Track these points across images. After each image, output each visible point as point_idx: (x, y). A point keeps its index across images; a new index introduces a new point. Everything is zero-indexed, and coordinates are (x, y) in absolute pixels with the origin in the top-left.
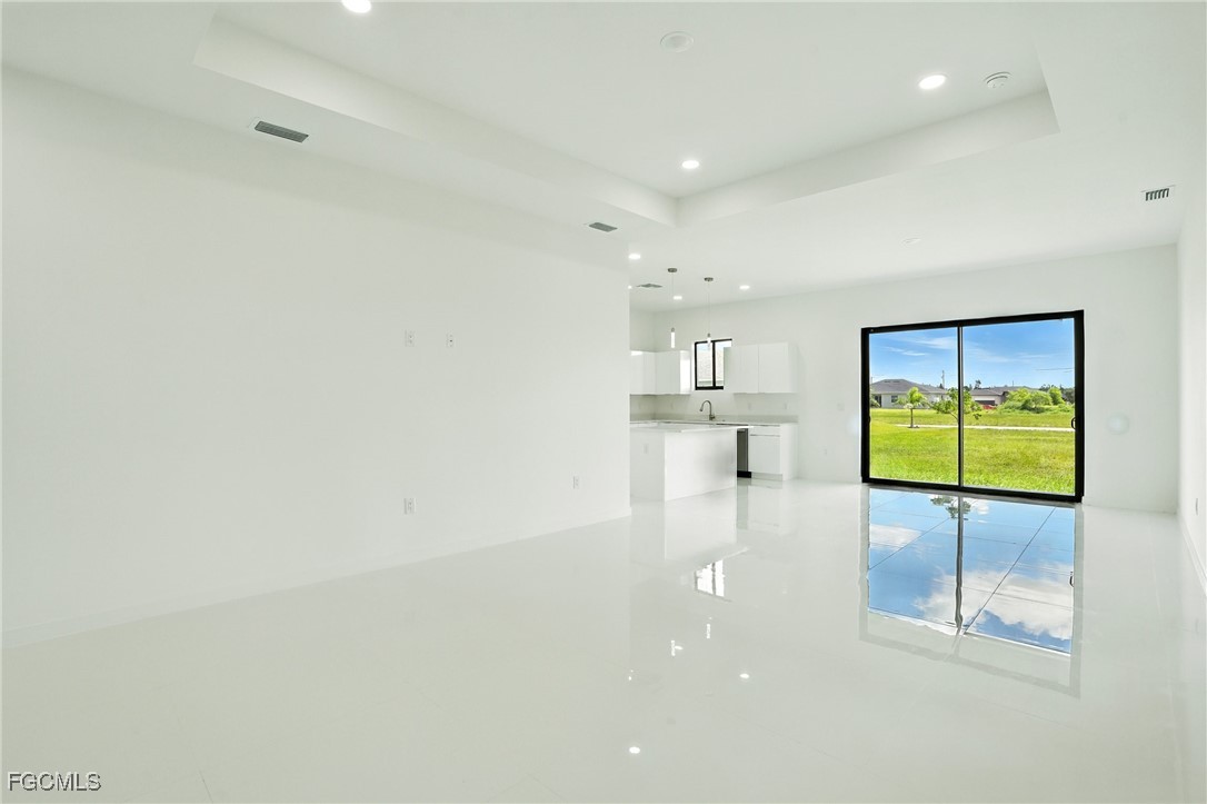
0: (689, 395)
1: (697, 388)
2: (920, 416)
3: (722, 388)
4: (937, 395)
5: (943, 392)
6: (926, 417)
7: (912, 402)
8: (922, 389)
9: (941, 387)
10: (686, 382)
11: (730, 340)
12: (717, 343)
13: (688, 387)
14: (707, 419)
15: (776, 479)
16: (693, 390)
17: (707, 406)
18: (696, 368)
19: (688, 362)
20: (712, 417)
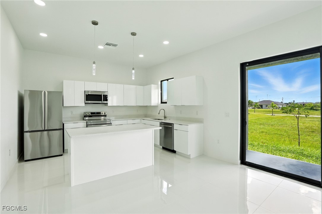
0: (157, 106)
1: (162, 103)
2: (275, 111)
4: (281, 105)
5: (282, 104)
6: (277, 112)
7: (272, 107)
8: (275, 103)
9: (282, 102)
10: (155, 100)
11: (173, 78)
12: (169, 80)
13: (157, 102)
14: (163, 118)
15: (187, 157)
16: (159, 104)
17: (162, 111)
18: (161, 93)
19: (157, 90)
20: (165, 117)
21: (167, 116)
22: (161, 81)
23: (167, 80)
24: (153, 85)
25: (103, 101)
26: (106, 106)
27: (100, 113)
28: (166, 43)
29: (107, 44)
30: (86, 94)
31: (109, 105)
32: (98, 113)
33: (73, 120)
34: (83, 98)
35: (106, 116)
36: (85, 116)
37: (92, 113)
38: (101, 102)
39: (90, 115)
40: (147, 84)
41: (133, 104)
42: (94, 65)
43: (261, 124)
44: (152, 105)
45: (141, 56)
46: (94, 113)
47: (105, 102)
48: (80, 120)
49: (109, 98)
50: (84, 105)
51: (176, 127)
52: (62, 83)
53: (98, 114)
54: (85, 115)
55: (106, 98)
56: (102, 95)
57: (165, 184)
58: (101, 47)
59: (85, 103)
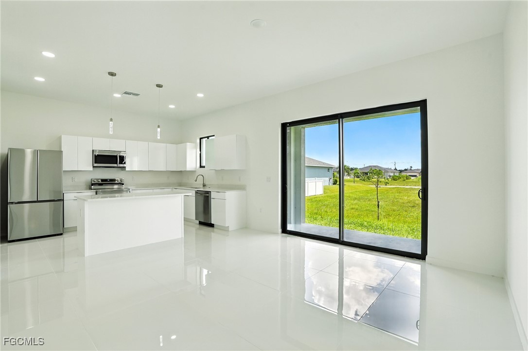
0: (195, 171)
1: (201, 166)
3: (204, 167)
4: (393, 172)
5: (395, 171)
8: (385, 169)
10: (192, 163)
11: (214, 136)
12: (210, 138)
13: (194, 166)
14: (202, 186)
15: (225, 229)
16: (197, 168)
17: (200, 178)
18: (200, 154)
19: (195, 150)
20: (204, 185)
21: (206, 183)
22: (201, 139)
23: (208, 137)
24: (188, 143)
25: (119, 164)
26: (123, 171)
27: (114, 180)
28: (200, 95)
29: (126, 93)
30: (95, 155)
31: (127, 169)
32: (111, 180)
33: (75, 188)
34: (90, 159)
35: (123, 184)
36: (92, 184)
37: (102, 180)
38: (116, 165)
39: (100, 182)
40: (181, 143)
41: (162, 168)
42: (111, 122)
43: (355, 199)
44: (188, 169)
45: (172, 106)
46: (106, 180)
47: (121, 165)
48: (86, 189)
49: (127, 160)
50: (91, 169)
51: (213, 195)
52: (60, 138)
53: (112, 182)
54: (93, 182)
55: (122, 159)
56: (117, 156)
57: (205, 272)
58: (117, 95)
59: (94, 167)
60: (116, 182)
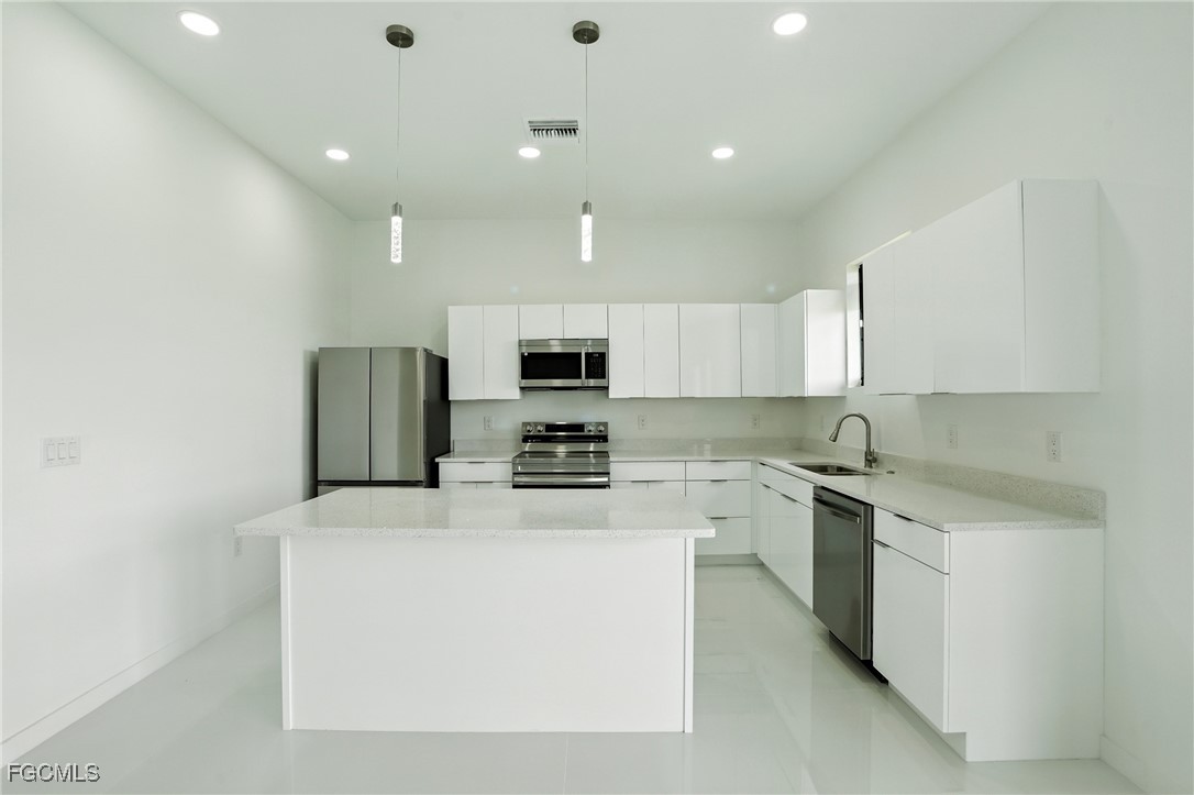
0: (841, 399)
16: (850, 386)
18: (862, 329)
19: (840, 317)
20: (871, 459)
22: (862, 267)
24: (811, 292)
25: (587, 378)
26: (601, 401)
27: (580, 427)
29: (535, 130)
30: (524, 354)
31: (613, 394)
32: (573, 427)
33: (490, 449)
35: (607, 440)
36: (526, 439)
37: (550, 427)
38: (574, 383)
39: (544, 433)
41: (728, 390)
44: (810, 392)
46: (558, 427)
47: (592, 382)
49: (614, 366)
50: (516, 394)
53: (575, 432)
54: (526, 433)
55: (597, 364)
56: (580, 354)
59: (522, 388)
60: (586, 433)
